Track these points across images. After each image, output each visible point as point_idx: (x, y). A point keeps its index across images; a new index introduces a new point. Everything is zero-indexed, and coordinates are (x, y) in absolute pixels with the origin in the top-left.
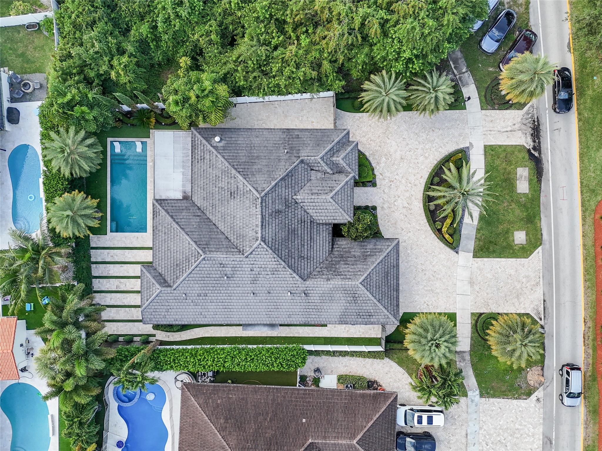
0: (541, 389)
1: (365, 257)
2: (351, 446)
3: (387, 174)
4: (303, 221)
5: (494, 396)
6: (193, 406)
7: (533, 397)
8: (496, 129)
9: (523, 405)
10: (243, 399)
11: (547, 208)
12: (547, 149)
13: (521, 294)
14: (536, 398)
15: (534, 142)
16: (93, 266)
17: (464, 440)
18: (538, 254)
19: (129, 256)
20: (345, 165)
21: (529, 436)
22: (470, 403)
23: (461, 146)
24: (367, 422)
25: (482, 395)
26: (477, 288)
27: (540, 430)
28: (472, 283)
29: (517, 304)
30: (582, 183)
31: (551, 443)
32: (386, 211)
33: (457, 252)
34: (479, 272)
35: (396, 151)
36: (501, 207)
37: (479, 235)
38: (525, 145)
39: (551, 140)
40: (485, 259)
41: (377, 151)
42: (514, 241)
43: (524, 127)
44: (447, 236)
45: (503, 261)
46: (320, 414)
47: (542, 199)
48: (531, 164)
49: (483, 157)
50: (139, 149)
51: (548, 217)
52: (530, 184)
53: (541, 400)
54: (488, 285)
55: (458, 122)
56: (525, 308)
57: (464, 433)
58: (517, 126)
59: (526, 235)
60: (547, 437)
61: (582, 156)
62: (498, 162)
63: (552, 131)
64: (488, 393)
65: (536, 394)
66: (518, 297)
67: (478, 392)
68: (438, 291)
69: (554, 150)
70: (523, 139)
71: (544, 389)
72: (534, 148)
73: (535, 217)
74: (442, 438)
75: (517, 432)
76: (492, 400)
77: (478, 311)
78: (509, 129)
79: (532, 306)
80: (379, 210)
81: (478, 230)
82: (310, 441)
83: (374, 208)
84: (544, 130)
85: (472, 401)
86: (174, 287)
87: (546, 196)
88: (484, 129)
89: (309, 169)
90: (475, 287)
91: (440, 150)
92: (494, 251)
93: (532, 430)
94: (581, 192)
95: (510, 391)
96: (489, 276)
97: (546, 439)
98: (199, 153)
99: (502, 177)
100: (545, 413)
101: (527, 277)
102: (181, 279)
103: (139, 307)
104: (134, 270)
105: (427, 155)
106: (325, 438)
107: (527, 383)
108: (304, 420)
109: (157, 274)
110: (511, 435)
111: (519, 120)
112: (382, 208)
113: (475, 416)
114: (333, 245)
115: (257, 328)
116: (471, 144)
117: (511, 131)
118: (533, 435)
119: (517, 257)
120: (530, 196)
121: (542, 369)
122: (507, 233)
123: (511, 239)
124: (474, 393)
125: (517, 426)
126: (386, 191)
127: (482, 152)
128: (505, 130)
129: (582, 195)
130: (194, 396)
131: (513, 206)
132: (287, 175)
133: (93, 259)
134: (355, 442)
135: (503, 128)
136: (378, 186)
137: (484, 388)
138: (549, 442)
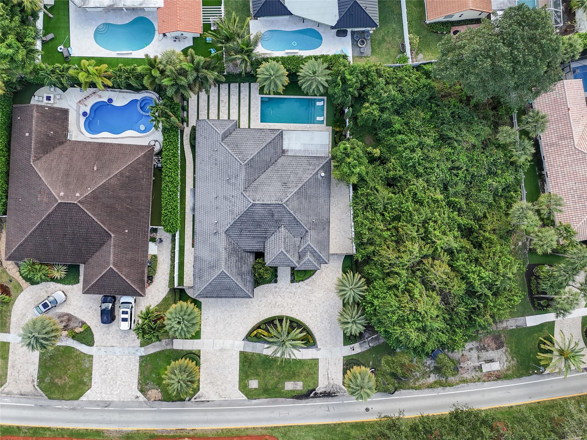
0: (145, 399)
1: (241, 274)
2: (108, 263)
3: (299, 291)
4: (266, 231)
5: (141, 366)
6: (138, 153)
7: (139, 394)
8: (330, 366)
9: (134, 386)
10: (142, 188)
11: (274, 403)
12: (315, 402)
13: (213, 385)
14: (138, 395)
15: (321, 394)
16: (237, 85)
17: (109, 344)
18: (242, 397)
19: (244, 110)
20: (305, 261)
21: (111, 391)
22: (136, 349)
23: (318, 343)
24: (124, 275)
25: (141, 357)
26: (218, 354)
27: (116, 399)
28: (222, 350)
29: (206, 382)
30: (291, 426)
31: (106, 407)
32: (273, 290)
33: (244, 340)
34: (229, 355)
35: (315, 297)
36: (275, 370)
37: (255, 355)
38: (318, 387)
39: (322, 405)
40: (238, 360)
41: (316, 283)
42: (251, 379)
43: (331, 386)
44: (255, 332)
45: (237, 372)
46: (131, 242)
47: (280, 399)
48: (305, 391)
49: (310, 358)
50: (319, 119)
51: (268, 404)
52: (291, 391)
53: (137, 400)
54: (220, 362)
55: (335, 340)
56: (203, 388)
57: (114, 345)
58: (331, 381)
59: (255, 388)
60: (110, 403)
61: (310, 426)
62: (307, 368)
63: (328, 406)
64: (143, 362)
65: (142, 395)
66: (211, 383)
67: (143, 354)
68: (217, 327)
69: (314, 407)
70: (323, 386)
71: (145, 401)
72: (316, 394)
73: (267, 394)
74: (111, 329)
75: (114, 382)
76: (138, 364)
77: (201, 355)
78: (330, 376)
79: (205, 393)
80: (275, 285)
81: (259, 355)
82: (113, 235)
83: (276, 282)
84: (329, 400)
85: (137, 351)
86: (222, 143)
87: (282, 402)
88: (330, 359)
89: (302, 236)
90: (219, 353)
91: (316, 328)
92: (244, 366)
93: (115, 393)
94: (285, 426)
95: (144, 377)
96: (227, 363)
97: (108, 403)
98: (314, 161)
99: (296, 371)
100: (128, 402)
101: (226, 389)
102: (227, 148)
103: (208, 118)
104: (234, 113)
105: (313, 318)
106: (115, 245)
107: (150, 389)
108: (127, 231)
109: (231, 132)
110: (112, 378)
111: (336, 383)
112: (276, 287)
113: (126, 352)
114: (250, 252)
115: (192, 198)
116: (320, 349)
117: (328, 377)
118: (111, 394)
119: (240, 382)
120: (282, 391)
121: (159, 400)
122: (257, 375)
123: (253, 378)
124: (143, 352)
125: (118, 382)
126: (288, 290)
127: (314, 357)
128: (329, 373)
129: (283, 427)
130: (145, 154)
131: (276, 379)
132: (298, 221)
133: (242, 84)
134: (111, 266)
135: (330, 372)
136: (291, 284)
137: (147, 359)
138: (106, 405)
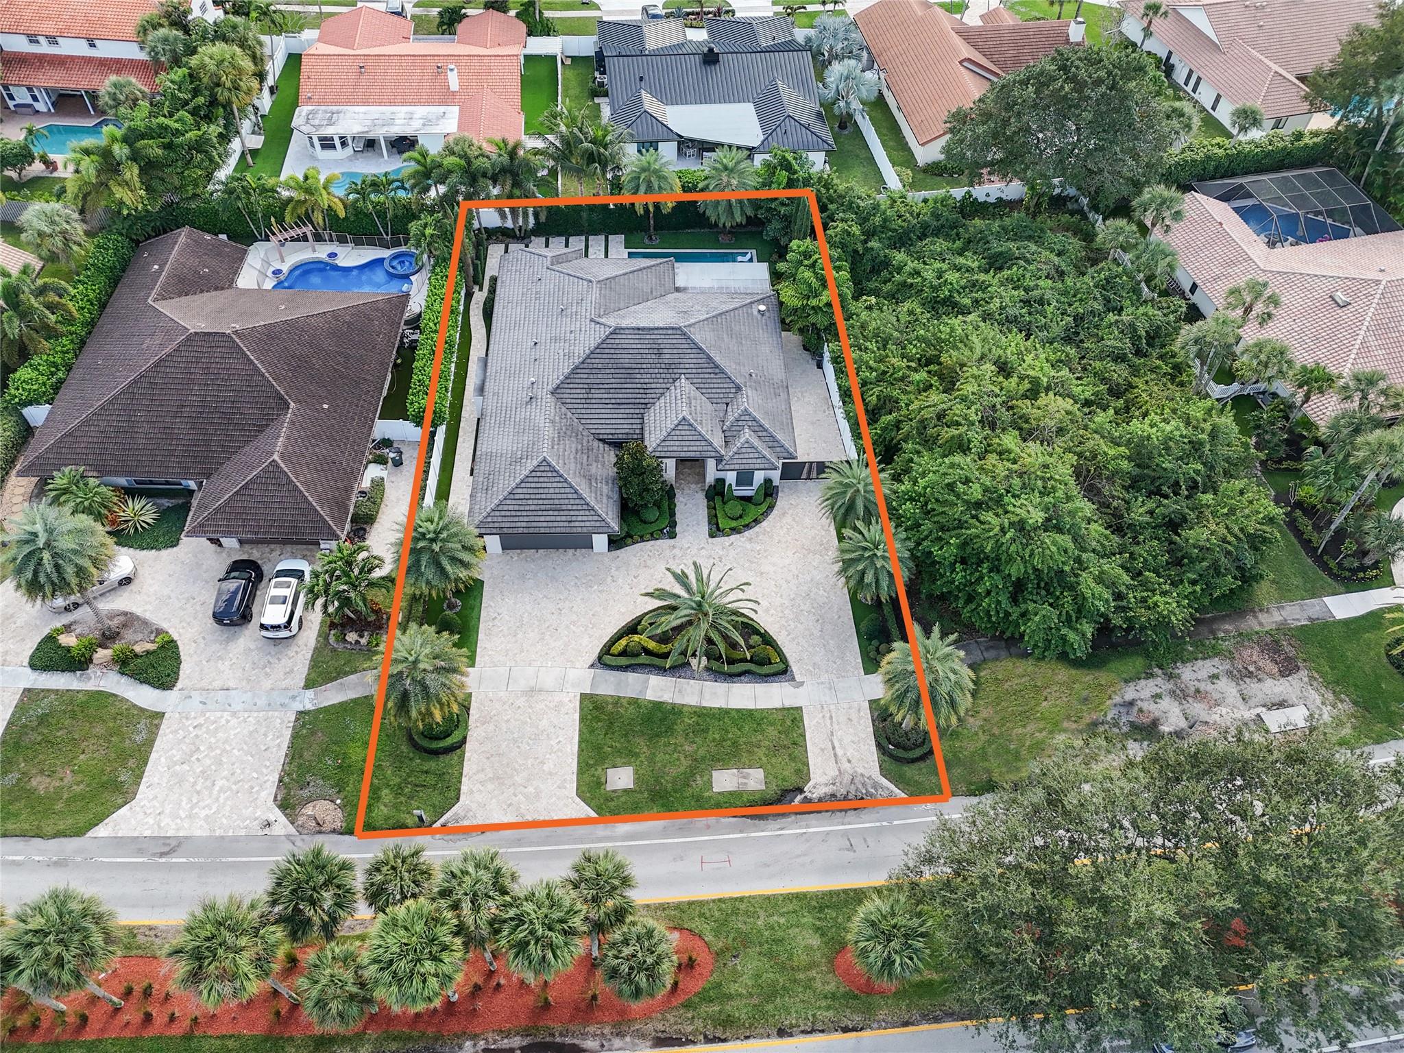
0: (291, 830)
1: (590, 479)
3: (732, 553)
4: (646, 391)
5: (295, 736)
7: (277, 815)
8: (836, 727)
9: (264, 794)
11: (682, 831)
12: (808, 826)
13: (503, 784)
14: (272, 818)
15: (820, 800)
16: (583, 238)
17: (217, 684)
18: (585, 811)
20: (739, 445)
21: (192, 808)
22: (290, 694)
23: (795, 668)
24: (303, 483)
25: (301, 713)
26: (521, 702)
27: (198, 829)
28: (532, 692)
29: (481, 776)
30: (741, 899)
31: (162, 855)
32: (668, 553)
33: (592, 666)
34: (551, 705)
35: (774, 565)
36: (681, 740)
37: (625, 702)
38: (811, 784)
39: (828, 833)
40: (577, 716)
41: (771, 537)
42: (614, 767)
43: (847, 778)
44: (623, 642)
45: (573, 747)
46: (332, 427)
47: (701, 822)
48: (774, 790)
49: (779, 705)
51: (665, 833)
52: (731, 793)
53: (267, 831)
54: (526, 723)
55: (839, 662)
56: (471, 792)
57: (231, 684)
58: (846, 766)
59: (625, 791)
60: (179, 845)
61: (799, 897)
62: (772, 732)
63: (845, 834)
64: (303, 726)
65: (282, 819)
66: (497, 778)
67: (309, 706)
68: (520, 636)
69: (807, 841)
70: (823, 780)
71: (288, 837)
72: (807, 800)
73: (663, 805)
74: (232, 646)
75: (208, 783)
76: (288, 734)
77: (473, 704)
78: (840, 752)
79: (474, 806)
80: (672, 541)
81: (634, 702)
82: (292, 404)
83: (672, 535)
84: (846, 820)
85: (294, 698)
87: (708, 827)
88: (832, 707)
89: (728, 401)
90: (523, 699)
91: (784, 633)
92: (592, 731)
93: (203, 814)
94: (720, 900)
95: (300, 766)
96: (544, 723)
97: (174, 843)
99: (741, 741)
100: (236, 839)
101: (538, 795)
105: (772, 611)
107: (310, 800)
108: (326, 406)
110: (203, 772)
111: (860, 770)
112: (674, 547)
113: (262, 702)
114: (610, 444)
116: (802, 684)
117: (835, 755)
118: (190, 817)
119: (581, 772)
120: (706, 794)
121: (334, 831)
122: (628, 756)
123: (618, 761)
124: (309, 701)
125: (219, 783)
126: (703, 552)
127: (787, 704)
128: (837, 744)
129: (714, 901)
131: (685, 763)
132: (717, 367)
134: (276, 457)
135: (840, 741)
136: (710, 540)
137: (316, 718)
138: (166, 849)
